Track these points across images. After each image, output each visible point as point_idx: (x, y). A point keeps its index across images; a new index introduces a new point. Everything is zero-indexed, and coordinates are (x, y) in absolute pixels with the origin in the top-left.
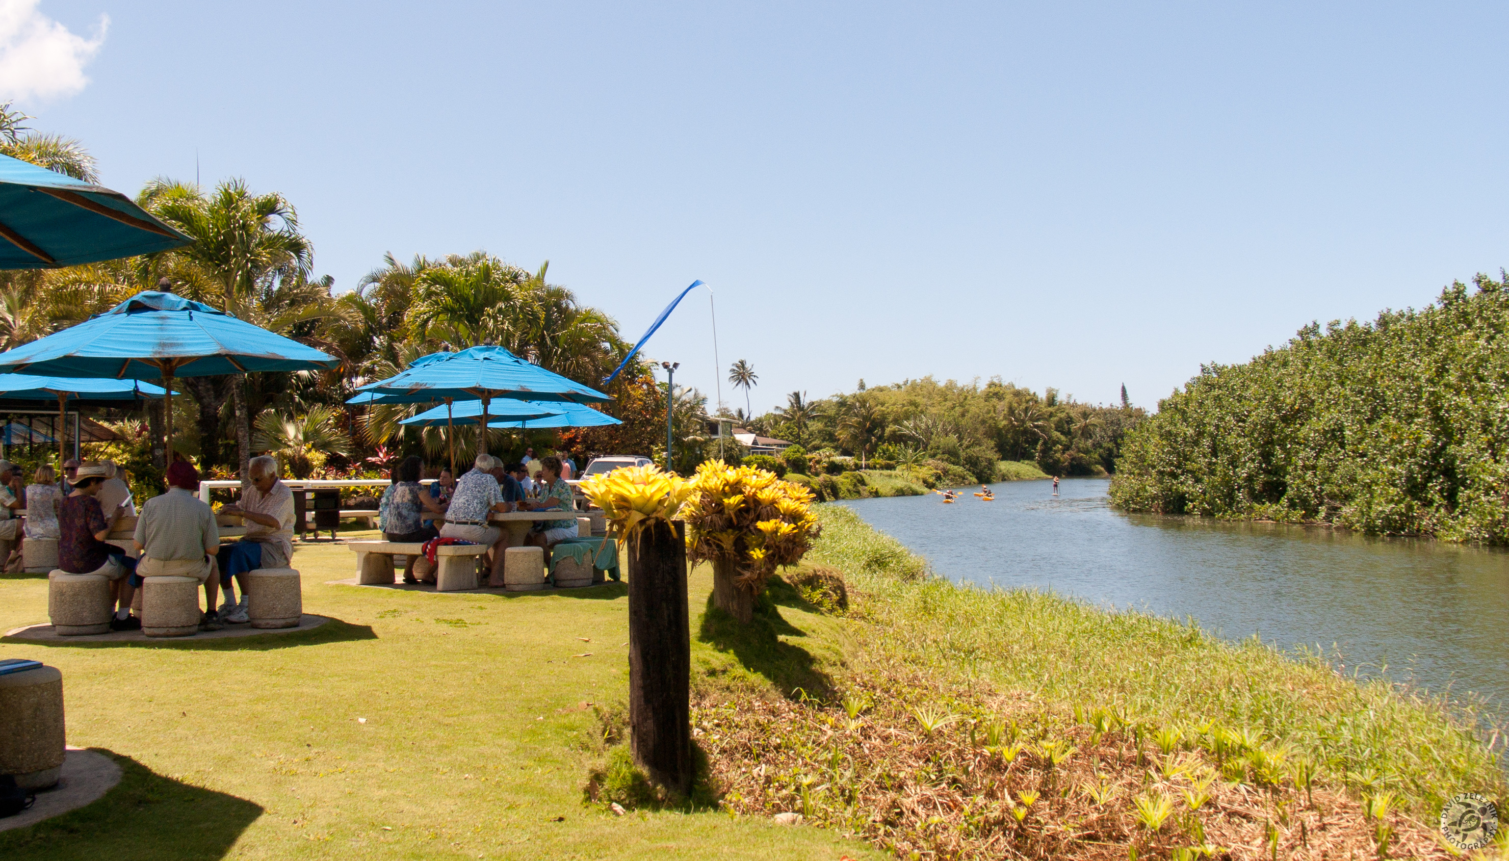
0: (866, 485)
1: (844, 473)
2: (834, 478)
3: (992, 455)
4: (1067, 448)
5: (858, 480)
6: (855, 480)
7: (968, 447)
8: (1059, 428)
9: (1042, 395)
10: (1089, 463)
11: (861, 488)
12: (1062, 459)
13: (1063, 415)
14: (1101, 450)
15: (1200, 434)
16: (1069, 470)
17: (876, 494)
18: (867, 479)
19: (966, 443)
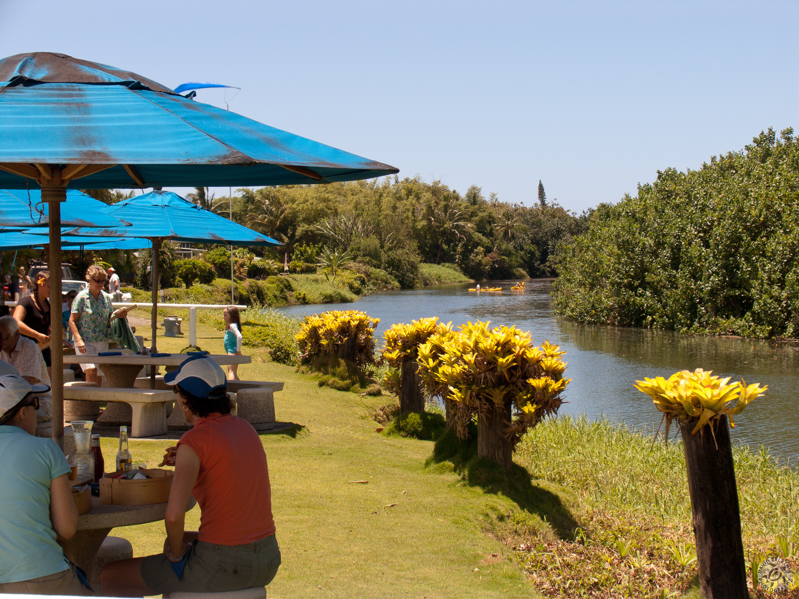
0: (293, 291)
1: (271, 278)
2: (260, 282)
3: (415, 258)
4: (488, 250)
5: (285, 285)
6: (282, 286)
7: (390, 249)
8: (480, 228)
9: (463, 193)
10: (511, 267)
11: (288, 294)
12: (484, 262)
13: (484, 214)
14: (522, 253)
15: (660, 245)
16: (491, 273)
17: (304, 301)
18: (294, 285)
19: (388, 245)
